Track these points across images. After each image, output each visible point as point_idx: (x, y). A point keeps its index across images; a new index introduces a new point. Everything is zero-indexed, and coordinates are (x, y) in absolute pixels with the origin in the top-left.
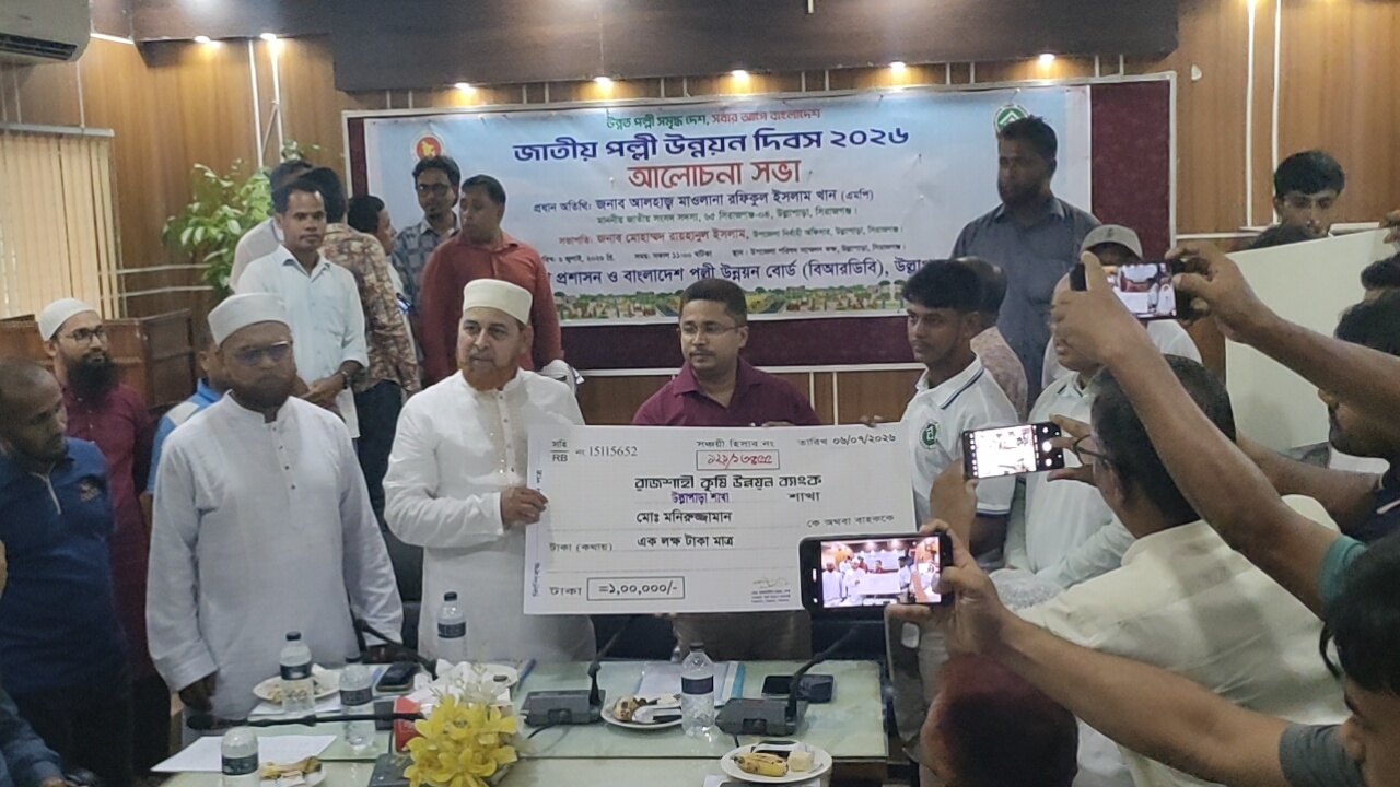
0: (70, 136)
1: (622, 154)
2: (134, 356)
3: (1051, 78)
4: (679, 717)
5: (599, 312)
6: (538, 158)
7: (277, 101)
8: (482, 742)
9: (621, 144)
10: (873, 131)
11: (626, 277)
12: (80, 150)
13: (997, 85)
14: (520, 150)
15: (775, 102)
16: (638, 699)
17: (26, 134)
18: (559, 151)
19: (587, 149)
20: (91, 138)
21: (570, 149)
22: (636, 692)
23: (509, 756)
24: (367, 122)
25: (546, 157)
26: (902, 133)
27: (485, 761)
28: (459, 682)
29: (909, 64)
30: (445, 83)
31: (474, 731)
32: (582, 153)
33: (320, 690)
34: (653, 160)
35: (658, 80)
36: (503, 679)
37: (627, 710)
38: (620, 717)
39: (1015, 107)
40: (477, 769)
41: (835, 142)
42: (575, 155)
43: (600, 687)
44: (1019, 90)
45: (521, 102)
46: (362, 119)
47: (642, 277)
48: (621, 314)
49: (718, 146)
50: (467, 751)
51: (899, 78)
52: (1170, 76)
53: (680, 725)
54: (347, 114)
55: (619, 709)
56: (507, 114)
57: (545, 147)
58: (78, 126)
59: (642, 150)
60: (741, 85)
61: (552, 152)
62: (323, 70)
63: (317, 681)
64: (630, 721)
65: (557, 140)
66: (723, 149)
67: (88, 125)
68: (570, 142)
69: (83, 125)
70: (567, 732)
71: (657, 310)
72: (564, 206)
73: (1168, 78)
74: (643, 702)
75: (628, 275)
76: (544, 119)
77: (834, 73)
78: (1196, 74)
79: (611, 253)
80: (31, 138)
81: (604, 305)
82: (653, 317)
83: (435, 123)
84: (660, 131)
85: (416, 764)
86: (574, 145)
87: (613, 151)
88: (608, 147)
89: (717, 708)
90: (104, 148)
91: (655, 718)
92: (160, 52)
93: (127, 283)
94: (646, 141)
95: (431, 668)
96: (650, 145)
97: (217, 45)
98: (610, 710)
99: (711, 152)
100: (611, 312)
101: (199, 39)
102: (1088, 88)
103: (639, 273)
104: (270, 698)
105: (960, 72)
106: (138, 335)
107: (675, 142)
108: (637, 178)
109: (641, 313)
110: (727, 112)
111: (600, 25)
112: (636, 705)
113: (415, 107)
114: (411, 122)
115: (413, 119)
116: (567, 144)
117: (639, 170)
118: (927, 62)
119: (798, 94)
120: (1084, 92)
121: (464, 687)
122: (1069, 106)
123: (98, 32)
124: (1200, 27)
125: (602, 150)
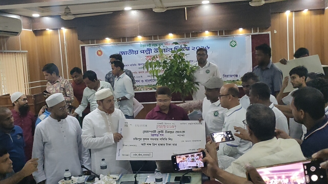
0: (17, 53)
1: (144, 53)
2: (32, 103)
3: (242, 33)
5: (139, 89)
6: (125, 54)
7: (65, 43)
9: (144, 51)
10: (201, 46)
11: (145, 81)
12: (20, 56)
13: (229, 35)
14: (120, 53)
15: (179, 40)
16: (146, 183)
17: (8, 53)
18: (130, 53)
19: (136, 52)
20: (23, 53)
21: (132, 52)
22: (145, 181)
24: (85, 47)
25: (126, 54)
26: (208, 47)
29: (209, 31)
30: (103, 38)
32: (135, 53)
33: (74, 182)
34: (151, 54)
35: (152, 36)
36: (115, 178)
39: (234, 40)
41: (193, 49)
42: (133, 54)
43: (137, 180)
44: (235, 36)
45: (120, 41)
46: (84, 46)
47: (149, 81)
48: (145, 90)
49: (166, 51)
51: (207, 34)
52: (269, 32)
54: (81, 45)
56: (117, 45)
57: (126, 52)
58: (19, 50)
59: (148, 52)
60: (171, 37)
61: (128, 53)
62: (75, 36)
63: (73, 180)
65: (129, 50)
67: (22, 50)
68: (132, 50)
69: (20, 50)
72: (131, 65)
73: (269, 33)
75: (146, 81)
76: (126, 45)
77: (192, 34)
78: (275, 32)
79: (142, 76)
80: (9, 54)
81: (141, 88)
82: (152, 90)
83: (101, 47)
84: (152, 48)
86: (133, 51)
87: (142, 52)
88: (141, 51)
90: (26, 55)
92: (38, 32)
93: (31, 85)
94: (149, 50)
95: (99, 177)
97: (51, 30)
99: (164, 52)
100: (142, 89)
101: (47, 29)
102: (251, 36)
103: (148, 80)
105: (221, 33)
106: (33, 98)
107: (156, 50)
108: (147, 58)
109: (149, 89)
110: (168, 43)
111: (138, 24)
113: (96, 43)
114: (95, 47)
115: (96, 46)
116: (131, 51)
117: (148, 56)
118: (213, 31)
119: (184, 38)
120: (250, 36)
122: (246, 40)
123: (24, 28)
124: (276, 21)
125: (139, 52)
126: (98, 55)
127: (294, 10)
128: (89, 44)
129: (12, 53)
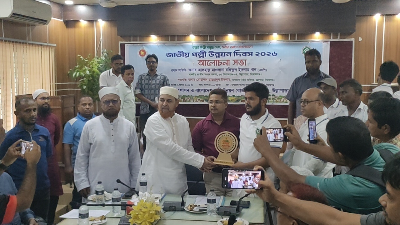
0: (44, 46)
1: (196, 56)
2: (59, 106)
3: (319, 39)
4: (206, 210)
5: (188, 100)
6: (173, 56)
7: (101, 38)
8: (151, 213)
9: (196, 53)
10: (267, 52)
11: (196, 91)
12: (47, 49)
13: (304, 40)
14: (168, 54)
15: (240, 43)
16: (195, 205)
17: (33, 44)
18: (179, 55)
19: (187, 54)
20: (50, 46)
21: (182, 54)
23: (158, 218)
24: (126, 45)
25: (175, 56)
26: (276, 53)
27: (151, 218)
28: (145, 197)
29: (278, 33)
30: (148, 35)
31: (149, 209)
32: (185, 56)
33: (106, 199)
34: (205, 58)
35: (208, 35)
36: (157, 198)
37: (192, 207)
38: (189, 209)
39: (308, 47)
40: (149, 220)
41: (256, 55)
42: (183, 56)
43: (184, 201)
44: (309, 42)
45: (169, 40)
46: (124, 44)
47: (200, 91)
48: (194, 101)
49: (223, 55)
50: (147, 215)
51: (275, 38)
52: (353, 40)
53: (206, 212)
54: (120, 42)
55: (189, 207)
56: (165, 44)
57: (175, 54)
58: (47, 43)
59: (202, 55)
60: (230, 38)
61: (177, 55)
62: (115, 30)
63: (105, 196)
64: (192, 211)
65: (178, 52)
66: (225, 56)
67: (49, 43)
68: (182, 52)
69: (48, 43)
70: (174, 213)
71: (205, 100)
72: (180, 70)
73: (352, 40)
74: (196, 206)
75: (197, 90)
76: (175, 46)
77: (257, 35)
78: (360, 39)
79: (192, 84)
80: (34, 46)
81: (189, 98)
82: (203, 102)
83: (144, 45)
84: (207, 50)
85: (132, 218)
86: (183, 53)
87: (194, 55)
88: (192, 54)
89: (217, 208)
90: (53, 49)
91: (199, 210)
92: (70, 24)
93: (58, 87)
95: (137, 193)
96: (204, 54)
97: (86, 22)
98: (187, 207)
99: (221, 56)
100: (191, 100)
101: (80, 20)
102: (329, 42)
103: (200, 90)
104: (92, 200)
105: (293, 36)
106: (60, 100)
107: (211, 53)
108: (200, 63)
109: (200, 101)
110: (227, 45)
111: (192, 20)
112: (194, 206)
113: (139, 41)
114: (138, 45)
115: (139, 44)
116: (181, 53)
117: (201, 61)
118: (283, 33)
119: (246, 41)
120: (328, 43)
121: (146, 198)
122: (323, 47)
123: (53, 17)
124: (362, 26)
125: (190, 55)
126: (140, 56)
127: (386, 13)
128: (130, 41)
129: (38, 45)
